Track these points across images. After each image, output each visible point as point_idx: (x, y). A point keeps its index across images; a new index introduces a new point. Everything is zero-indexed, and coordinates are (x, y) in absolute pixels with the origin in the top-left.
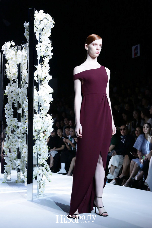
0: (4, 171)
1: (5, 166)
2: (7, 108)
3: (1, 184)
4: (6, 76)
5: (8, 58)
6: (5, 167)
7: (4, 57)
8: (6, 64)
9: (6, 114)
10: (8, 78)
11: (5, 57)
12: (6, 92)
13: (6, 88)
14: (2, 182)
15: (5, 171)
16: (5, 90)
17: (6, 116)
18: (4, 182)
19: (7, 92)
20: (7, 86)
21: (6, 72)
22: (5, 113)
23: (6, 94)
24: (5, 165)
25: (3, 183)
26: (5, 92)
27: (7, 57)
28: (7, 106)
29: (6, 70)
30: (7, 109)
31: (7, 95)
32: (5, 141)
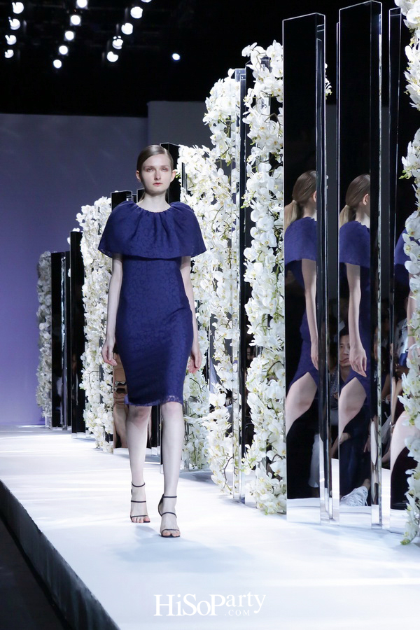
0: (407, 494)
1: (410, 476)
2: (412, 233)
3: (396, 548)
4: (406, 99)
5: (416, 22)
6: (409, 480)
7: (398, 19)
8: (407, 49)
9: (408, 258)
10: (413, 105)
11: (404, 17)
12: (410, 164)
13: (409, 148)
14: (398, 541)
15: (412, 495)
16: (405, 155)
17: (411, 267)
18: (409, 542)
19: (413, 167)
20: (412, 139)
21: (408, 83)
22: (407, 252)
23: (409, 175)
24: (408, 472)
25: (404, 543)
26: (401, 166)
27: (410, 20)
28: (411, 226)
29: (406, 74)
30: (412, 239)
31: (413, 178)
32: (407, 371)
